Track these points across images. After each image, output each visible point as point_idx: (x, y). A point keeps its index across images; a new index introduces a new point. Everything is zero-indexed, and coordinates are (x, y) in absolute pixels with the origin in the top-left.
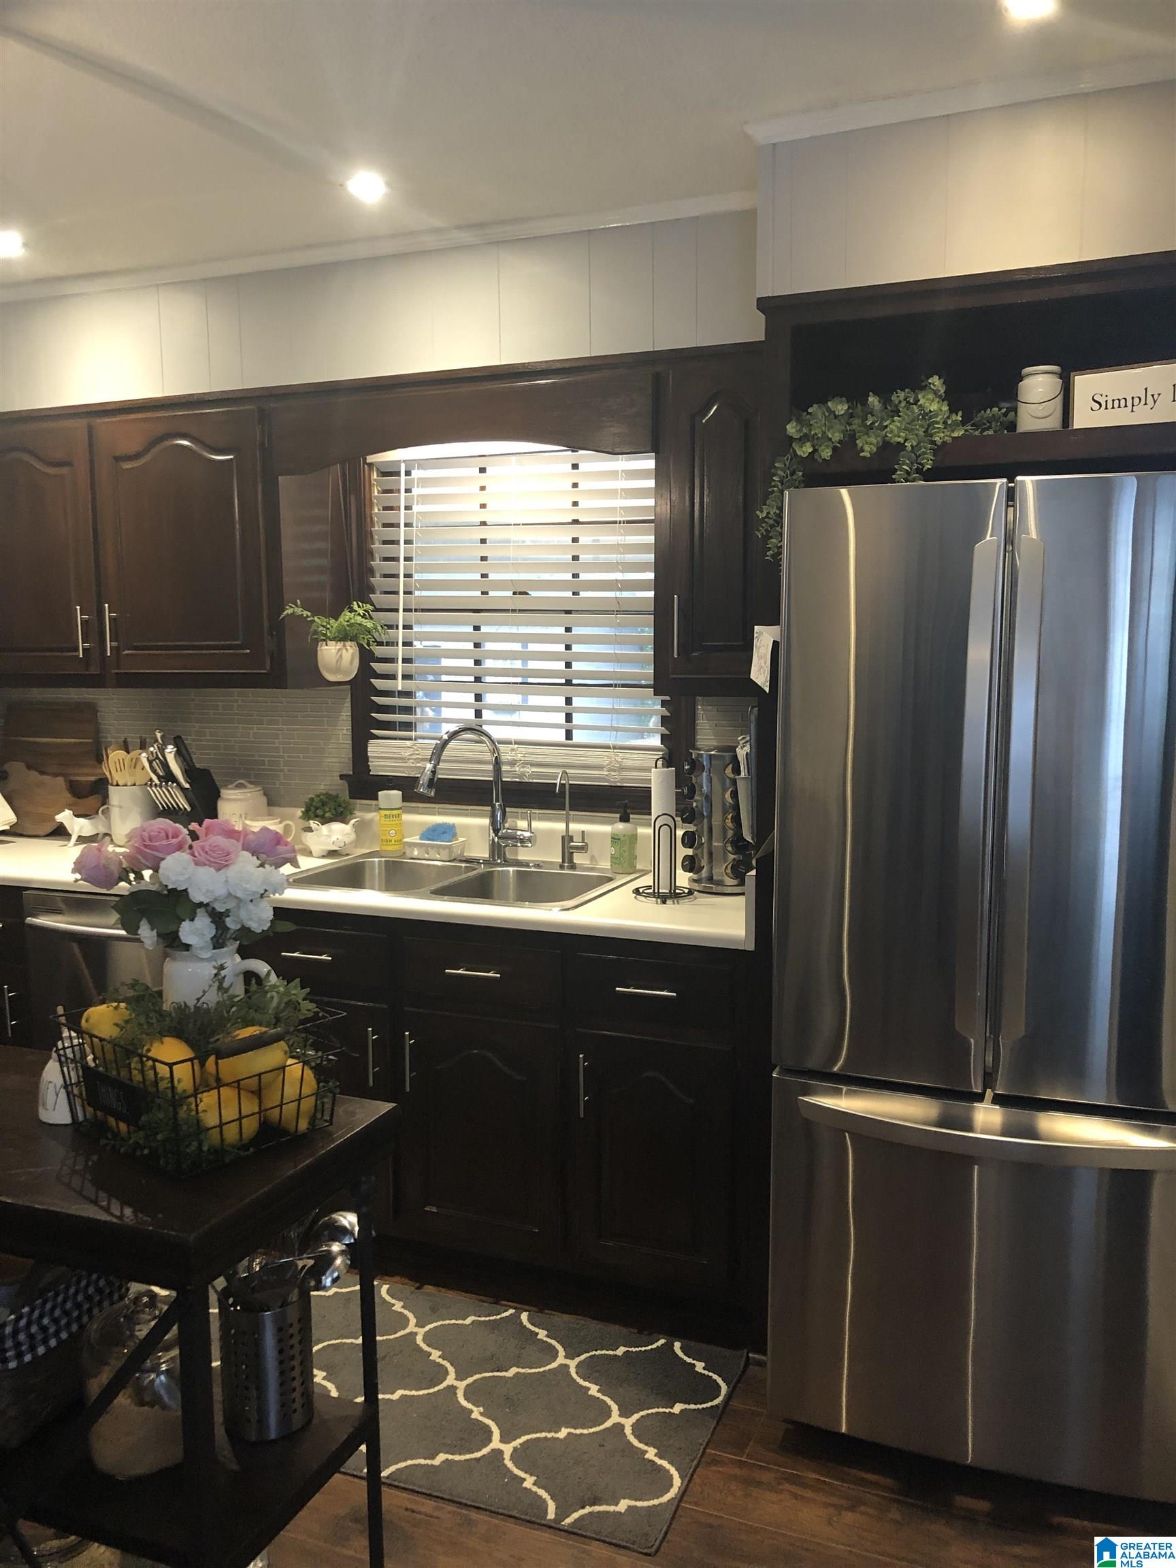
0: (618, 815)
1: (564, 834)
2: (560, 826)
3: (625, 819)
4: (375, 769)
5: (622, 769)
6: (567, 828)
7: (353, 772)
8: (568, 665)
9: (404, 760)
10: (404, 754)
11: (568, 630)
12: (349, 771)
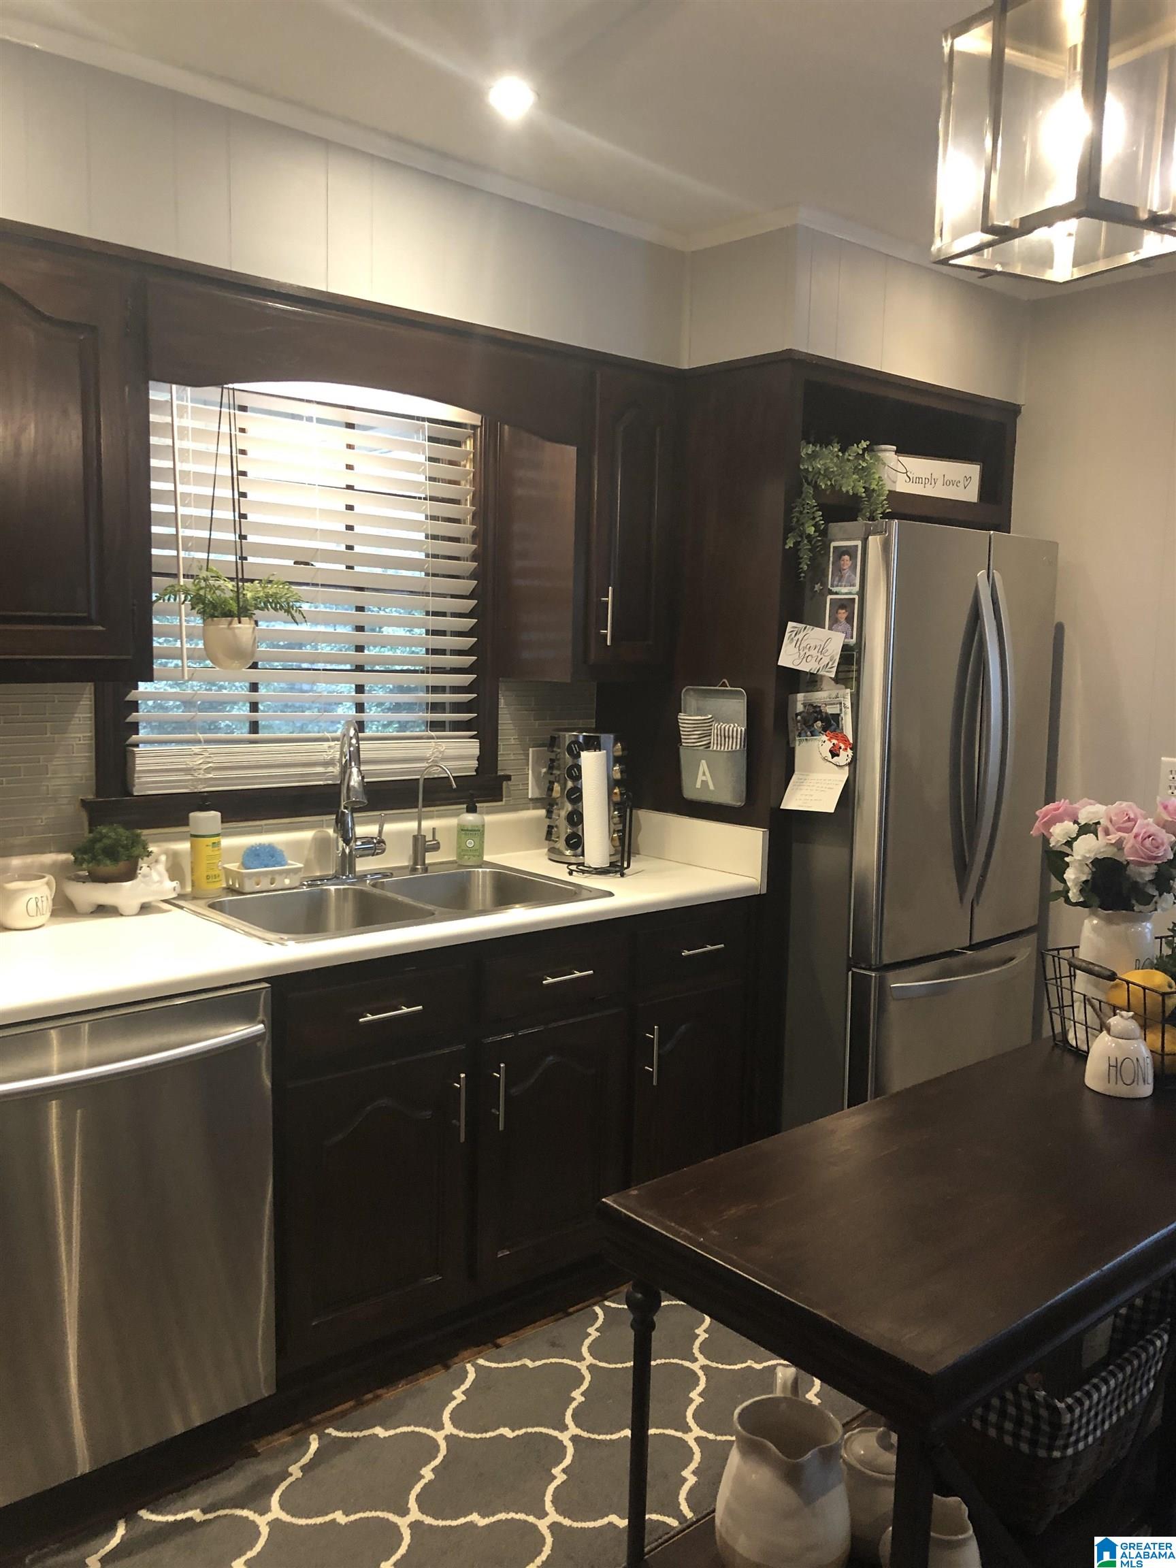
0: (465, 806)
1: (416, 833)
2: (413, 825)
3: (472, 809)
4: (143, 787)
5: (445, 759)
6: (419, 827)
7: (97, 796)
8: (360, 649)
9: (191, 772)
10: (191, 764)
11: (360, 609)
12: (90, 796)
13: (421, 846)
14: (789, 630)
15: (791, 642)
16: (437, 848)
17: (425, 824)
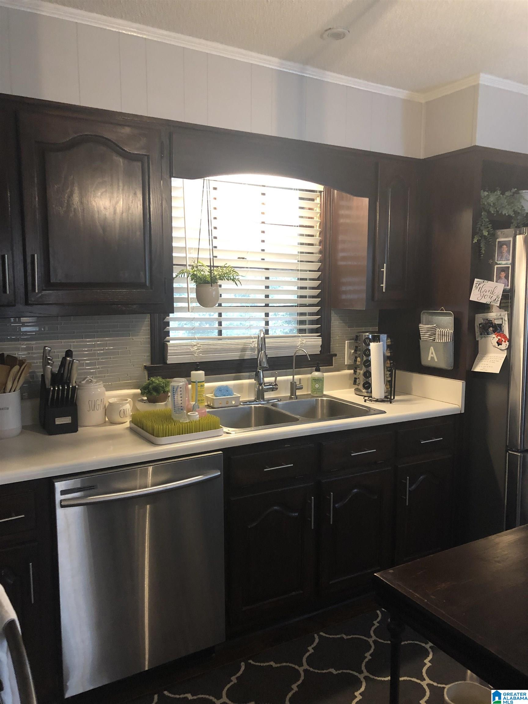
0: (314, 368)
3: (318, 370)
4: (171, 359)
5: (306, 347)
6: (293, 377)
7: (152, 364)
8: (267, 296)
9: (192, 353)
10: (192, 349)
11: (267, 278)
12: (148, 364)
13: (294, 387)
14: (475, 282)
15: (476, 289)
16: (302, 388)
17: (296, 377)
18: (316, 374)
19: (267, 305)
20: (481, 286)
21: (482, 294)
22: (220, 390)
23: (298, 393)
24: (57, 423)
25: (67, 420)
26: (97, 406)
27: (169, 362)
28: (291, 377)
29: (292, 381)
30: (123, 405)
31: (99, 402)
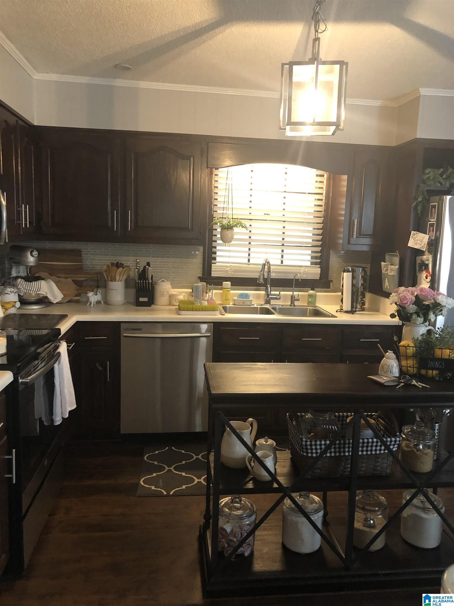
3: (313, 290)
4: (214, 274)
5: (307, 273)
6: (293, 293)
7: (203, 276)
8: (283, 239)
9: (227, 271)
10: (227, 269)
11: (284, 227)
12: (201, 275)
13: (293, 299)
14: (412, 234)
15: (412, 238)
16: (299, 300)
17: (295, 293)
18: (311, 292)
19: (283, 245)
20: (415, 236)
21: (416, 242)
22: (241, 296)
23: (296, 303)
24: (140, 300)
25: (146, 299)
26: (165, 295)
27: (212, 275)
28: (291, 293)
29: (292, 295)
30: (179, 295)
31: (165, 293)
